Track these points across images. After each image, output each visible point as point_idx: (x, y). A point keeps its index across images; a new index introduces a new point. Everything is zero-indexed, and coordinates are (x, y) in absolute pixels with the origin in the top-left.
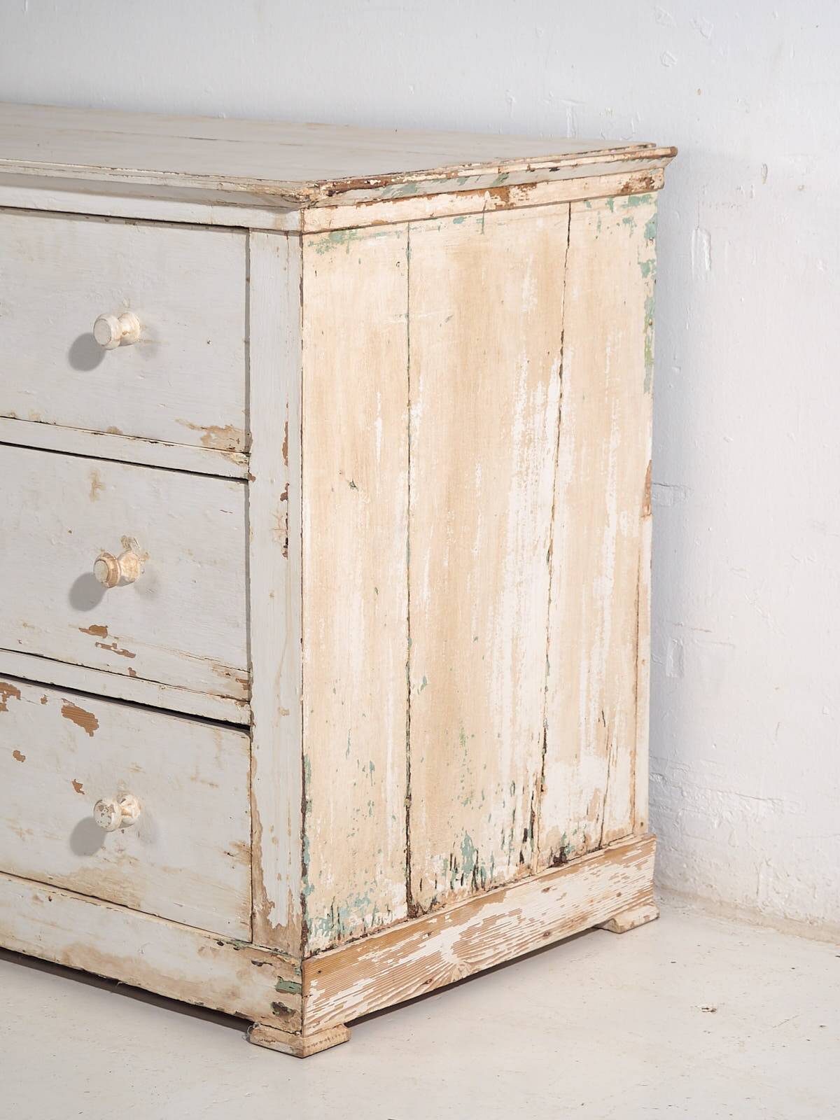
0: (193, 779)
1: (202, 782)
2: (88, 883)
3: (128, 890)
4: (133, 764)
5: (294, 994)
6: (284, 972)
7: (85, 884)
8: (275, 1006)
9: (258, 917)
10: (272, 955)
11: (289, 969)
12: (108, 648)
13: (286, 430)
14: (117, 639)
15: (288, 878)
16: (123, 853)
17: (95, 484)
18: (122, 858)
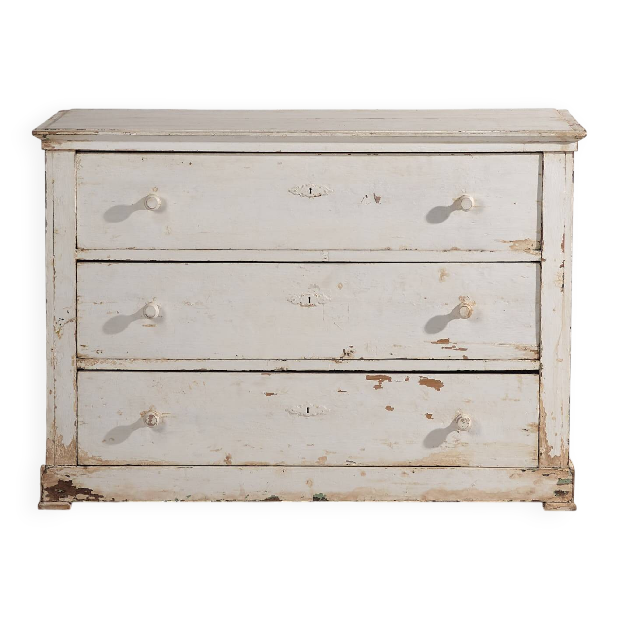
0: (504, 400)
1: (510, 400)
2: (435, 460)
3: (461, 458)
4: (465, 399)
5: (568, 484)
6: (562, 476)
7: (433, 461)
8: (556, 492)
9: (543, 455)
10: (555, 469)
11: (565, 474)
12: (450, 348)
13: (564, 237)
14: (456, 343)
15: (561, 434)
16: (458, 442)
17: (443, 274)
18: (457, 444)
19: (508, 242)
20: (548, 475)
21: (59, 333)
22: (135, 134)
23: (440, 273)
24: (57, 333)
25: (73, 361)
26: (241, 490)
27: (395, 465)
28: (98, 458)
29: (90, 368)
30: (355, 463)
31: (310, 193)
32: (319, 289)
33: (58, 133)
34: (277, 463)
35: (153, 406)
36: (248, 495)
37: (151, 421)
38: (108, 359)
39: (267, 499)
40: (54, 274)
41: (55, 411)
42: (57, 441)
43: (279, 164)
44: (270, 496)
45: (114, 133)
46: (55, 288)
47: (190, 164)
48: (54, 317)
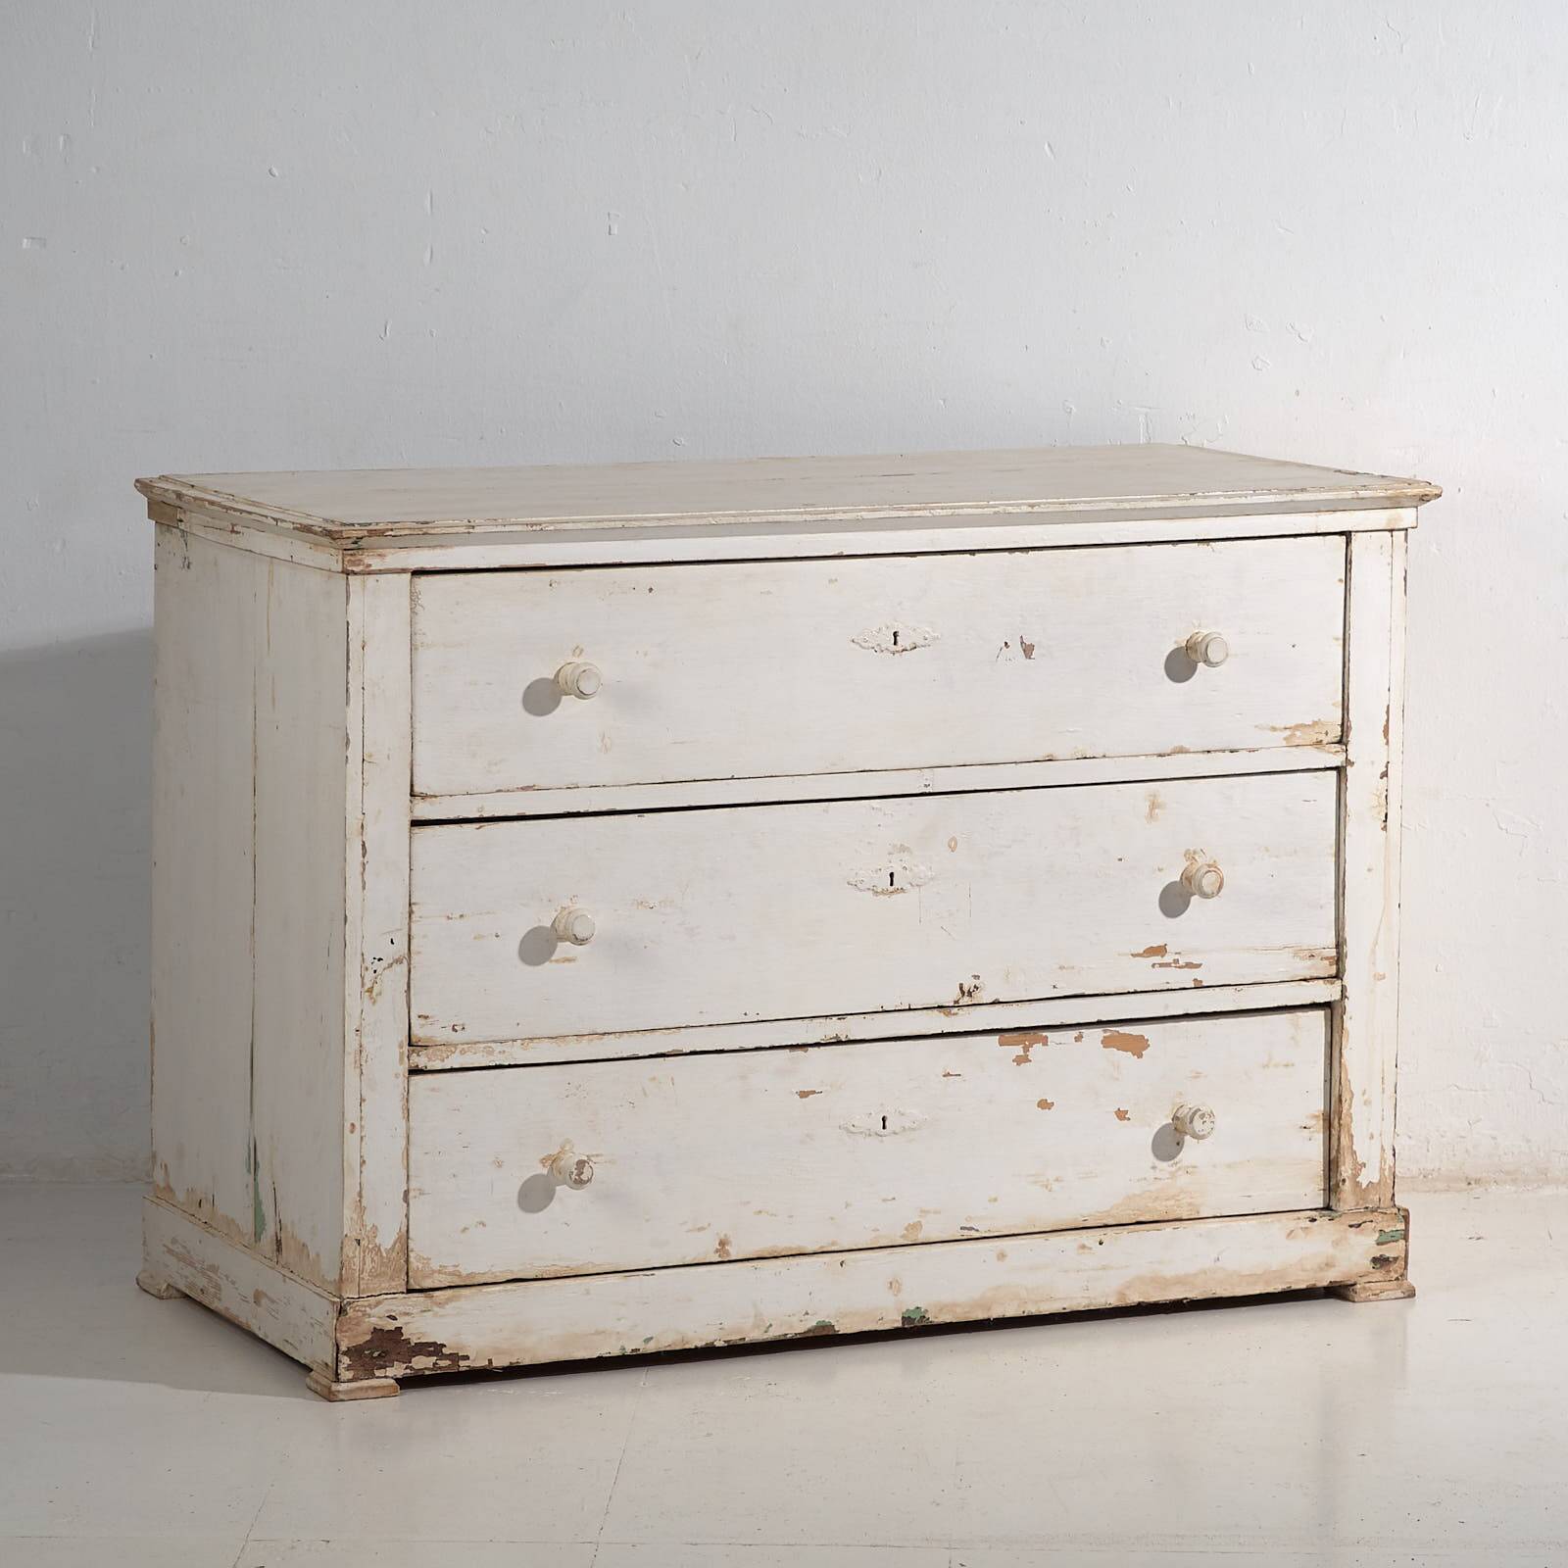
0: (1265, 1066)
1: (1277, 1065)
3: (1185, 1201)
4: (1191, 1071)
5: (1396, 1241)
6: (1385, 1224)
8: (1375, 1260)
9: (1347, 1183)
10: (1373, 1212)
11: (1393, 1219)
12: (1168, 965)
13: (1388, 712)
14: (1179, 953)
15: (1381, 1135)
16: (1178, 1165)
17: (1153, 806)
18: (1177, 1171)
19: (1281, 730)
20: (1360, 1225)
21: (371, 992)
22: (552, 528)
23: (1148, 803)
24: (368, 991)
25: (402, 1054)
26: (756, 1316)
27: (1055, 1228)
28: (451, 1269)
29: (439, 1067)
30: (977, 1230)
31: (895, 643)
32: (911, 853)
33: (387, 534)
34: (822, 1247)
35: (568, 1141)
36: (771, 1325)
37: (582, 1173)
38: (475, 1043)
39: (809, 1331)
40: (364, 857)
41: (361, 1172)
42: (366, 1239)
43: (831, 581)
44: (815, 1324)
45: (507, 529)
46: (364, 888)
47: (651, 590)
48: (363, 955)
